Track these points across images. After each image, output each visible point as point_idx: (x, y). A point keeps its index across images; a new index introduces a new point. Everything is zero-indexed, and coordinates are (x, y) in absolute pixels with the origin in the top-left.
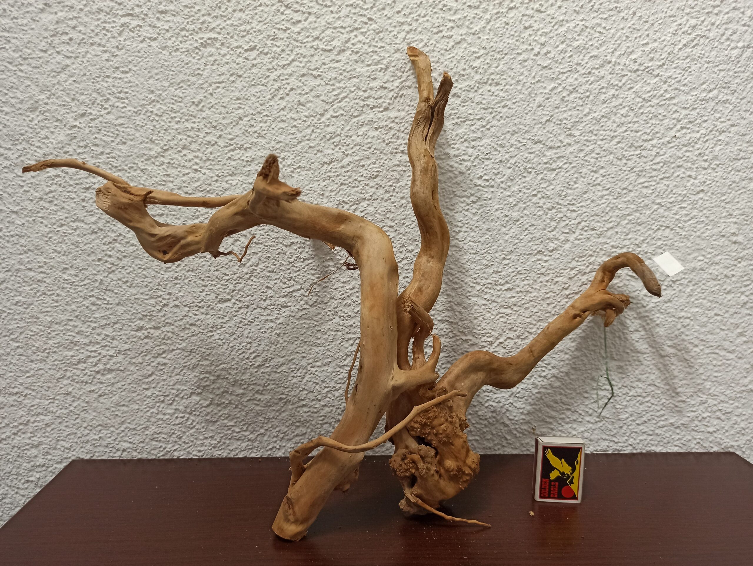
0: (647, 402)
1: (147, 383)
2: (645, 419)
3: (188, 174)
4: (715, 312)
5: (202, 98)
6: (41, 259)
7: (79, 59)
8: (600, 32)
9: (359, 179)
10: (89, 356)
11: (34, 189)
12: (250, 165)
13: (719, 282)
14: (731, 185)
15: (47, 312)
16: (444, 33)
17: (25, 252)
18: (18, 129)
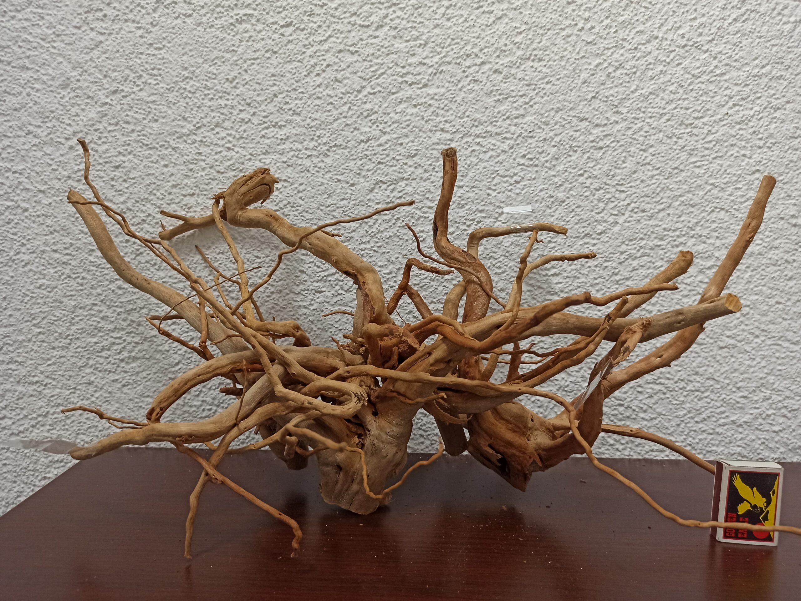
0: (706, 397)
1: (174, 373)
2: (704, 416)
3: (220, 152)
4: (776, 300)
5: (236, 75)
6: (67, 240)
7: (113, 36)
8: (645, 7)
9: (398, 158)
10: (114, 343)
11: (63, 168)
12: (284, 144)
13: (779, 268)
14: (788, 164)
15: (71, 295)
16: (484, 8)
17: (51, 233)
18: (48, 106)
